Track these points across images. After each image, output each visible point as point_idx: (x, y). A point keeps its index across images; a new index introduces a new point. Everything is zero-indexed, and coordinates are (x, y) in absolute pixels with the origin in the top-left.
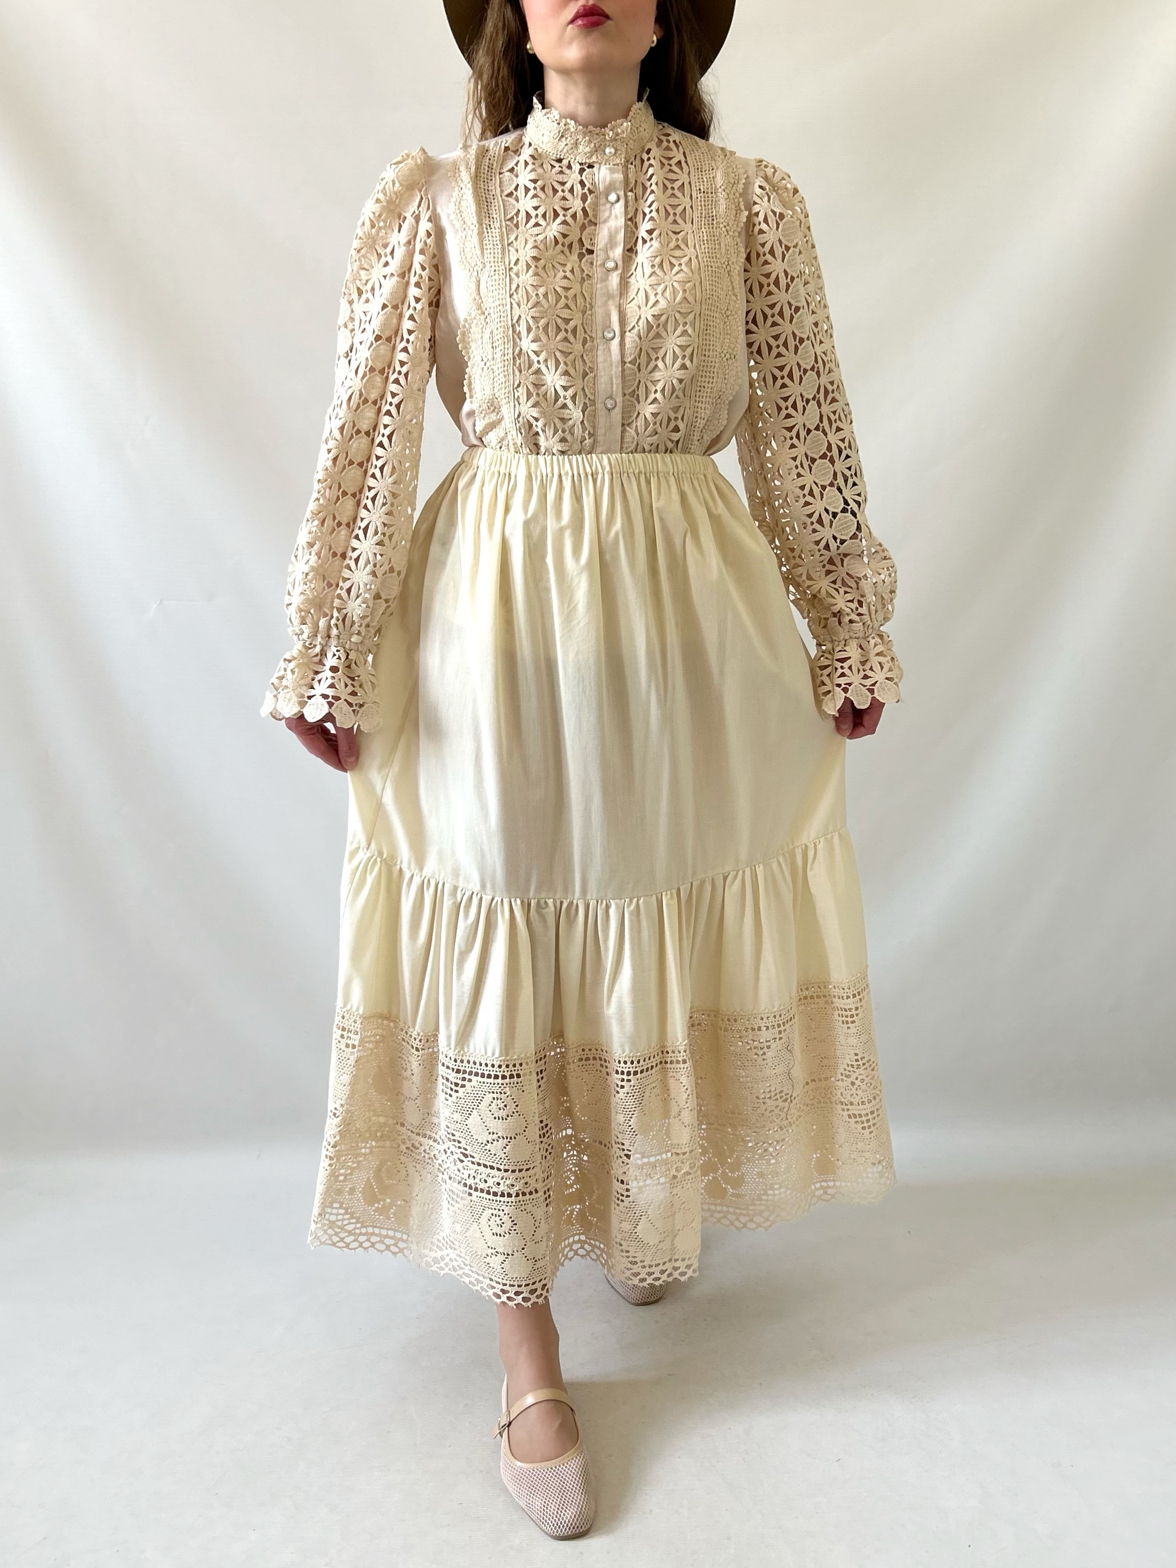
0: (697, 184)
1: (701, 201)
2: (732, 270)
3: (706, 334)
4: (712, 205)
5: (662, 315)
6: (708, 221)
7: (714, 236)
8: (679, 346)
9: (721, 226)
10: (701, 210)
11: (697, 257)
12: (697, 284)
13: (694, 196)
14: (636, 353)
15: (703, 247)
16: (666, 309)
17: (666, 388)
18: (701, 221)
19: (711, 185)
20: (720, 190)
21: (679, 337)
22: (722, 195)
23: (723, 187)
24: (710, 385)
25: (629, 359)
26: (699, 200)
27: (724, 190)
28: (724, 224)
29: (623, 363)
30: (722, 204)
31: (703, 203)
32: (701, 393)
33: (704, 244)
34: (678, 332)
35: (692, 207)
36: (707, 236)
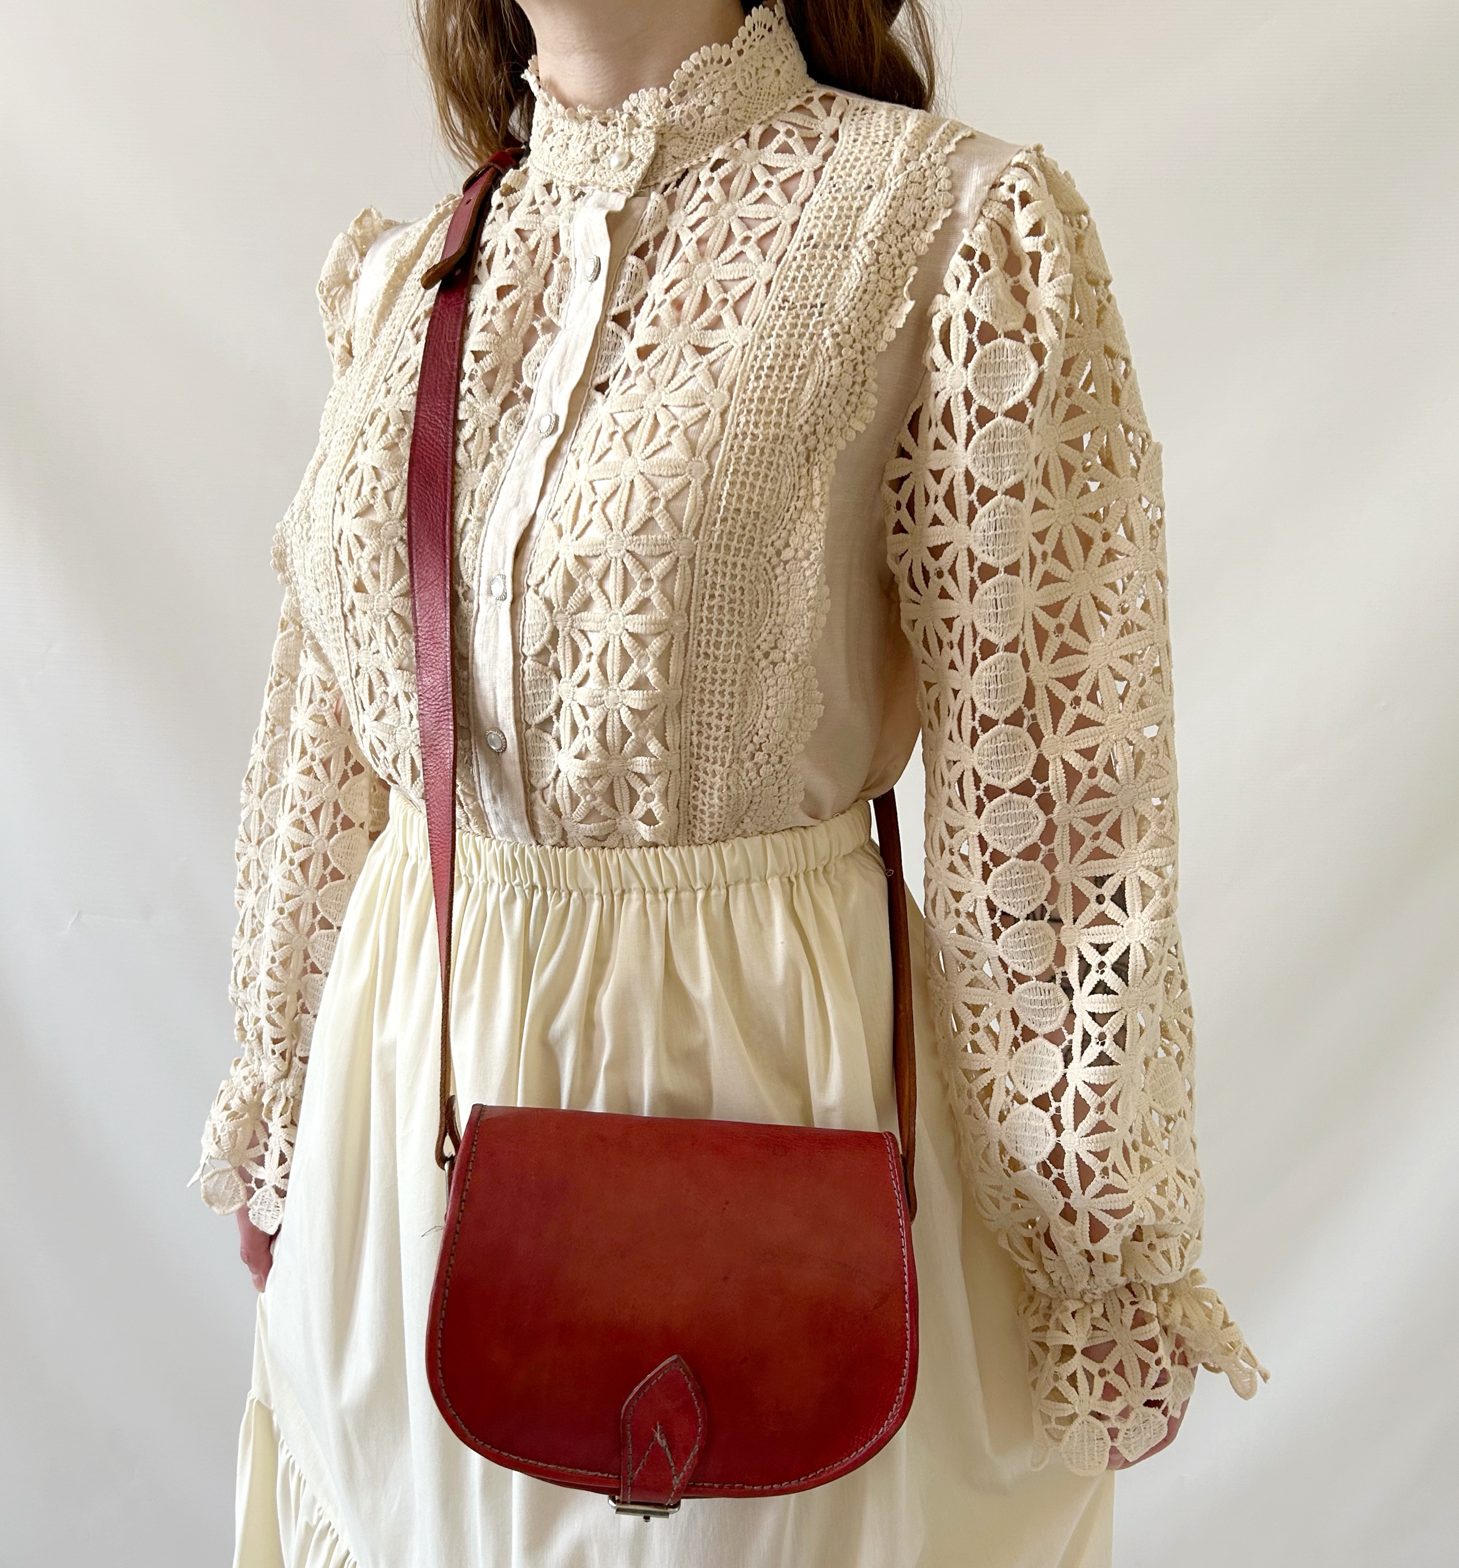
0: (810, 225)
1: (799, 267)
2: (821, 447)
3: (709, 608)
4: (825, 276)
5: (596, 556)
6: (798, 316)
7: (797, 356)
8: (631, 634)
9: (826, 332)
10: (791, 288)
11: (723, 413)
12: (696, 482)
13: (789, 256)
14: (544, 639)
15: (751, 386)
16: (603, 543)
17: (609, 725)
18: (778, 317)
19: (845, 227)
20: (861, 243)
21: (632, 613)
22: (861, 253)
23: (870, 236)
24: (724, 722)
25: (532, 652)
26: (794, 265)
27: (871, 244)
28: (836, 328)
29: (517, 656)
30: (852, 278)
31: (802, 271)
32: (703, 739)
33: (758, 378)
34: (631, 603)
35: (768, 285)
36: (776, 355)
